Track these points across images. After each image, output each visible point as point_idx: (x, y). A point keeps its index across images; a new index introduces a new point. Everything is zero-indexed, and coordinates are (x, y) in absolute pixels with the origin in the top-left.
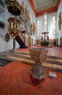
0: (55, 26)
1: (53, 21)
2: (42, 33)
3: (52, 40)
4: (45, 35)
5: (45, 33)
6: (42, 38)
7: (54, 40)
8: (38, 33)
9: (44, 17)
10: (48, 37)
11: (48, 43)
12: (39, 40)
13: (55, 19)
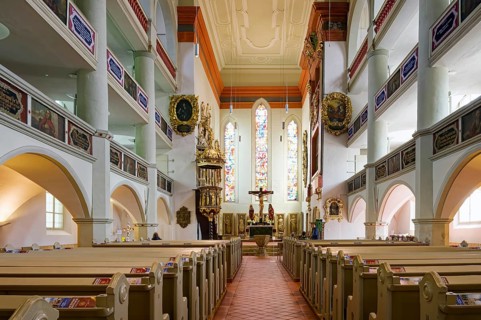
0: (296, 160)
1: (290, 139)
2: (250, 193)
3: (285, 217)
4: (261, 202)
5: (261, 193)
6: (252, 211)
7: (291, 215)
8: (231, 184)
9: (253, 116)
10: (270, 206)
11: (271, 228)
12: (235, 215)
13: (295, 132)
